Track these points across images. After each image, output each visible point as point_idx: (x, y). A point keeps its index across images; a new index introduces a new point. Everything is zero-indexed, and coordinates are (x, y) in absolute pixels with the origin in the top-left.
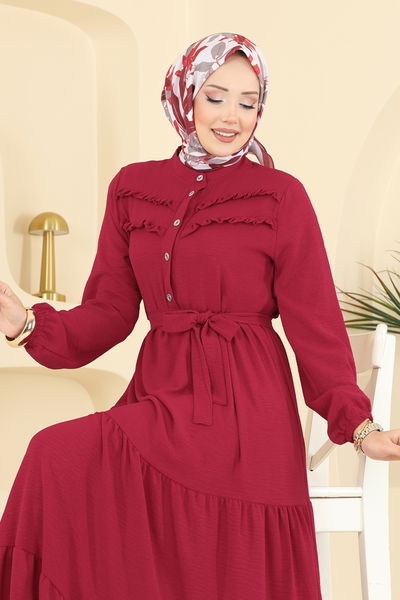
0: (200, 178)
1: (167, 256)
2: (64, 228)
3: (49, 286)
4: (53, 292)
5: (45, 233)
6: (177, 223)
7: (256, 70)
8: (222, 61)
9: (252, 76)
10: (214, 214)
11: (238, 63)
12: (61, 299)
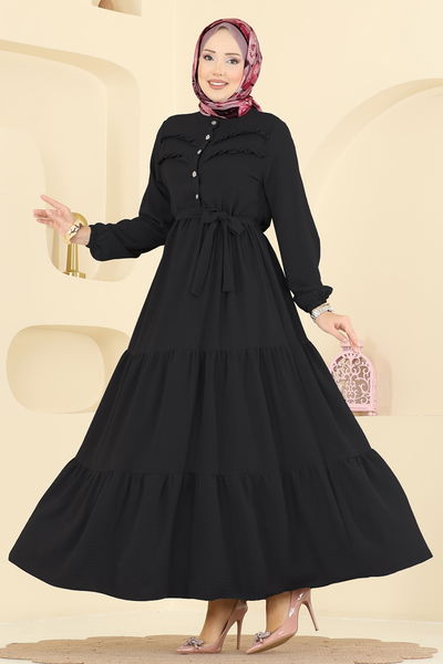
3: (73, 267)
4: (77, 271)
12: (83, 276)
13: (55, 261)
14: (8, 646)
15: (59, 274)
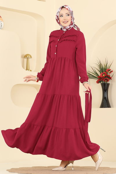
0: (64, 32)
1: (56, 46)
2: (31, 57)
3: (28, 68)
4: (29, 69)
5: (27, 58)
6: (58, 40)
7: (67, 9)
8: (60, 9)
9: (67, 10)
10: (65, 39)
11: (63, 9)
12: (31, 71)
13: (23, 67)
14: (11, 169)
15: (24, 70)
